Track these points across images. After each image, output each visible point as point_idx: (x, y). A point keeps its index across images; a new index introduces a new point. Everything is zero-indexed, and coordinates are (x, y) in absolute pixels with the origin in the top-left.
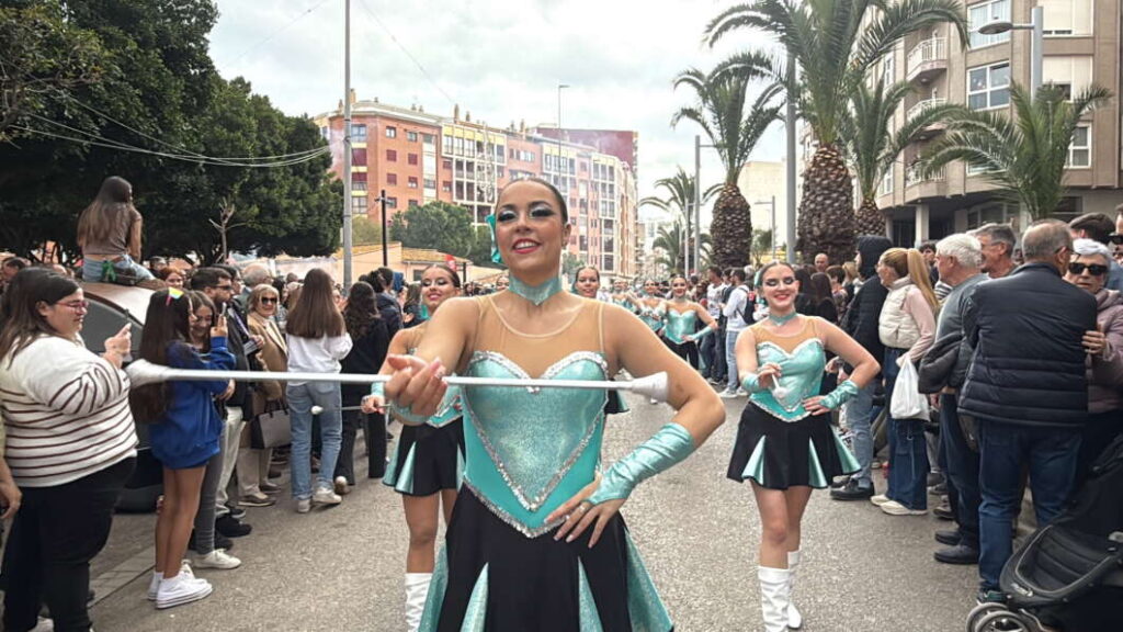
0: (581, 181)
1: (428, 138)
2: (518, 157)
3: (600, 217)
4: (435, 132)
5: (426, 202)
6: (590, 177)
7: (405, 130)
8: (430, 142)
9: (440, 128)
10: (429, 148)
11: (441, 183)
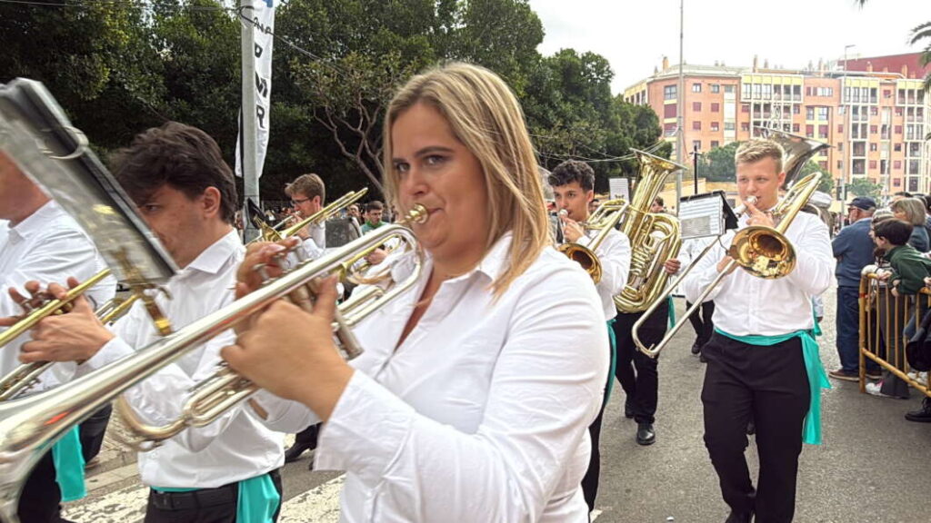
0: (884, 107)
1: (728, 88)
2: (815, 94)
3: (905, 140)
4: (736, 82)
5: (727, 143)
6: (895, 103)
7: (709, 84)
8: (730, 91)
9: (740, 78)
10: (730, 96)
11: (739, 125)
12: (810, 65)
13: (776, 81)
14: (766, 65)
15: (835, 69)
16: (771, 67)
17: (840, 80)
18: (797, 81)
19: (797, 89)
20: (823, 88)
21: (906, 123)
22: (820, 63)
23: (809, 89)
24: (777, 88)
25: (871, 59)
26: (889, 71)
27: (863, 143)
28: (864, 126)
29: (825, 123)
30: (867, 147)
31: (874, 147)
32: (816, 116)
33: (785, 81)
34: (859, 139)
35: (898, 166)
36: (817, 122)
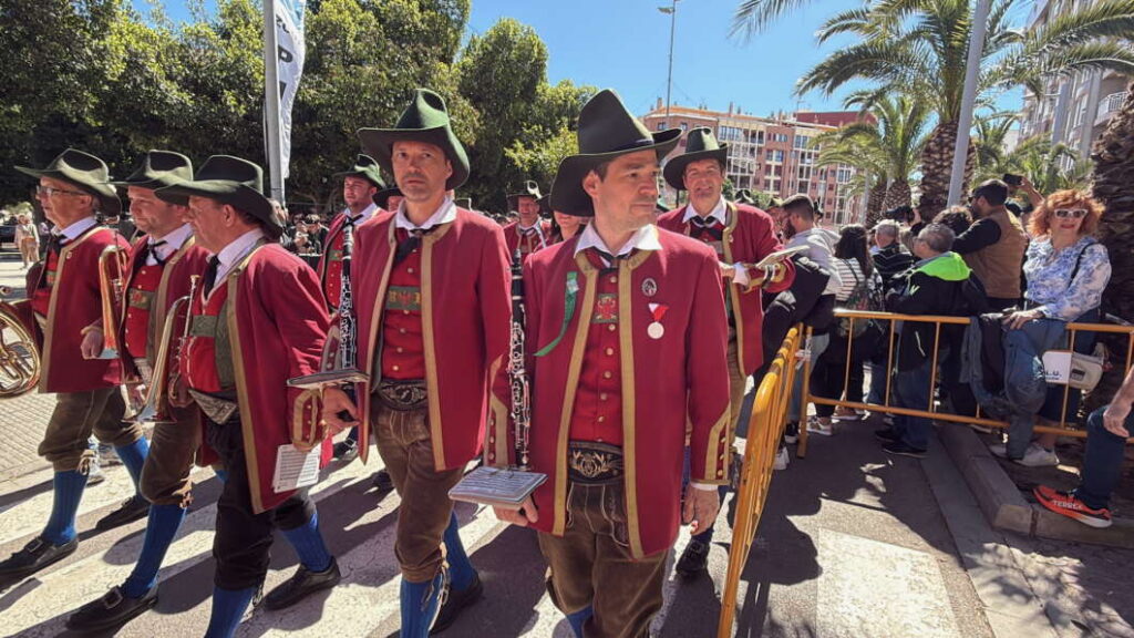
2: (774, 140)
9: (718, 122)
12: (772, 115)
13: (746, 126)
14: (739, 112)
15: (792, 120)
16: (742, 114)
17: (794, 130)
18: (761, 127)
19: (761, 134)
20: (780, 136)
21: (839, 168)
22: (780, 113)
23: (769, 136)
24: (746, 132)
25: (818, 114)
26: (831, 125)
27: (807, 183)
28: (808, 168)
29: (780, 164)
30: (809, 185)
31: (814, 185)
32: (774, 158)
33: (754, 127)
34: (804, 179)
35: (830, 203)
36: (774, 163)
